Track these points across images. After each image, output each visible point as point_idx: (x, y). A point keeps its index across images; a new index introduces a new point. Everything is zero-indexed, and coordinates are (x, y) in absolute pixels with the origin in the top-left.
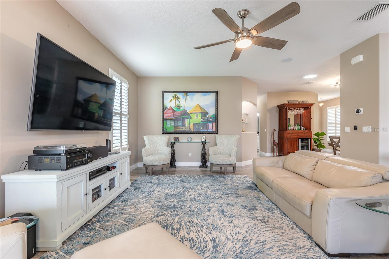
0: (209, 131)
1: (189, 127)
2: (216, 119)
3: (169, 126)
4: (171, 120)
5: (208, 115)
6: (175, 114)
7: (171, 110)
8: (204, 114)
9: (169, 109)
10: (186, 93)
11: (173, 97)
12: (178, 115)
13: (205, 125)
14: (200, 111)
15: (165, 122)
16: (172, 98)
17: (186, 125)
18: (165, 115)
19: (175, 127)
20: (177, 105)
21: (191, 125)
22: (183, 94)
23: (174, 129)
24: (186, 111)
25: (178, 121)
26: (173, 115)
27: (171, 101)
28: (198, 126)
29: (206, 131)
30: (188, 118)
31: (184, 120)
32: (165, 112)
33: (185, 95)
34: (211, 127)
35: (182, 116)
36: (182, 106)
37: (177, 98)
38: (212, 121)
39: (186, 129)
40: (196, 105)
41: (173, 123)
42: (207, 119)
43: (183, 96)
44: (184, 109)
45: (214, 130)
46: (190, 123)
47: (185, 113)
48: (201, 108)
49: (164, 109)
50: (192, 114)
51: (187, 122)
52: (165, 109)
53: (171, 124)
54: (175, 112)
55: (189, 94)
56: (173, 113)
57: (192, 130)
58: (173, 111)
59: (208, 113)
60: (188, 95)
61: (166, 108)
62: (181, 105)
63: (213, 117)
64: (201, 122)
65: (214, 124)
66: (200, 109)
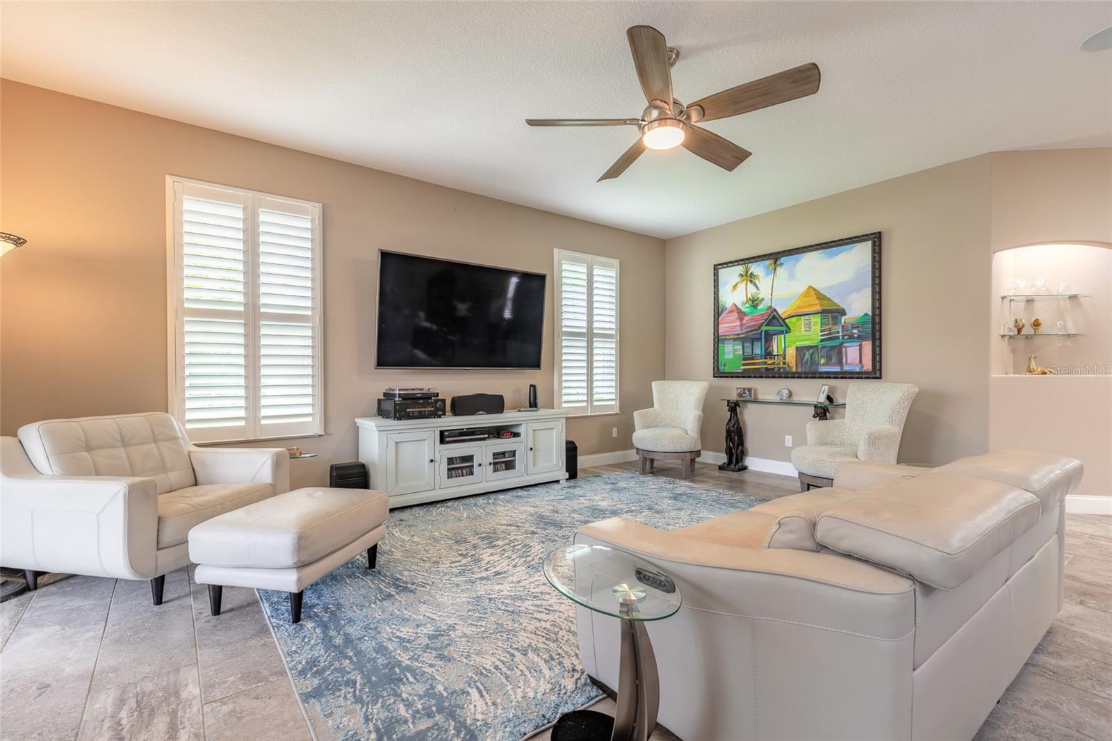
0: (846, 368)
1: (784, 358)
2: (874, 329)
3: (731, 356)
4: (734, 339)
5: (843, 319)
6: (744, 321)
7: (735, 314)
8: (832, 313)
9: (731, 311)
10: (775, 258)
11: (741, 276)
12: (754, 326)
13: (834, 350)
14: (819, 308)
15: (721, 345)
16: (738, 279)
17: (775, 353)
18: (720, 326)
19: (744, 359)
20: (749, 296)
21: (791, 353)
22: (768, 262)
23: (744, 365)
24: (775, 310)
25: (753, 341)
26: (741, 325)
27: (735, 287)
28: (812, 355)
29: (837, 369)
30: (782, 332)
31: (769, 337)
32: (720, 319)
33: (773, 265)
34: (856, 355)
35: (764, 328)
36: (763, 299)
37: (750, 277)
38: (859, 337)
39: (773, 364)
40: (804, 288)
41: (740, 347)
42: (840, 330)
43: (768, 267)
44: (770, 307)
45: (868, 366)
46: (786, 347)
47: (773, 318)
48: (820, 297)
49: (718, 311)
50: (794, 319)
51: (777, 345)
52: (722, 312)
53: (735, 351)
54: (746, 318)
55: (783, 260)
56: (741, 319)
57: (791, 368)
58: (741, 315)
59: (843, 313)
60: (781, 264)
61: (724, 309)
62: (761, 296)
63: (863, 324)
64: (822, 340)
65: (868, 347)
66: (817, 302)
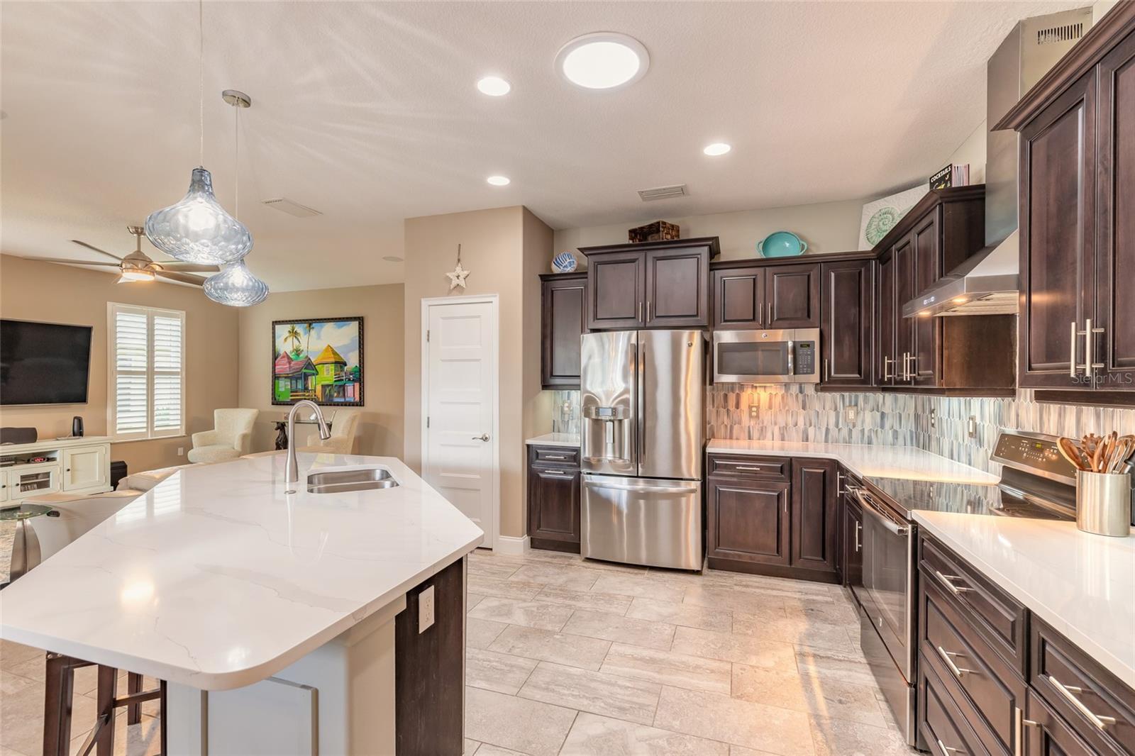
0: (347, 399)
1: (315, 392)
2: (359, 377)
3: (283, 390)
4: (286, 377)
5: (346, 368)
6: (292, 365)
7: (286, 359)
8: (341, 364)
9: (283, 357)
10: (310, 322)
11: (289, 332)
12: (297, 369)
13: (342, 388)
14: (333, 360)
15: (277, 381)
16: (288, 334)
17: (310, 389)
18: (277, 367)
19: (292, 392)
20: (295, 347)
21: (319, 388)
22: (306, 325)
23: (292, 396)
24: (310, 359)
25: (297, 379)
26: (290, 367)
27: (286, 339)
28: (330, 390)
29: (342, 400)
30: (314, 374)
31: (306, 376)
32: (276, 362)
33: (308, 328)
34: (352, 392)
35: (304, 371)
36: (303, 351)
37: (294, 334)
38: (353, 380)
39: (309, 396)
40: (324, 347)
41: (289, 383)
42: (344, 375)
43: (305, 329)
44: (307, 356)
45: (357, 399)
46: (316, 383)
47: (309, 364)
48: (335, 353)
49: (275, 356)
50: (320, 366)
51: (312, 382)
52: (277, 357)
53: (286, 385)
54: (293, 363)
55: (314, 325)
56: (290, 363)
57: (319, 399)
58: (290, 360)
59: (345, 364)
60: (313, 328)
61: (279, 355)
62: (301, 348)
63: (355, 372)
64: (335, 381)
65: (357, 385)
66: (332, 356)
